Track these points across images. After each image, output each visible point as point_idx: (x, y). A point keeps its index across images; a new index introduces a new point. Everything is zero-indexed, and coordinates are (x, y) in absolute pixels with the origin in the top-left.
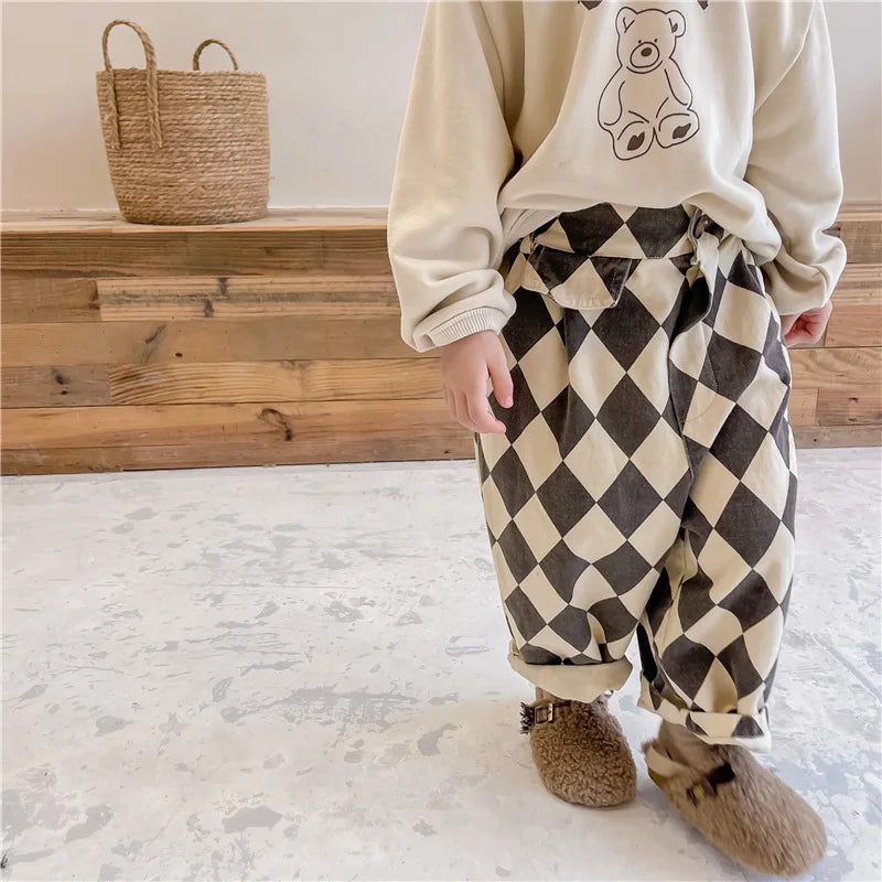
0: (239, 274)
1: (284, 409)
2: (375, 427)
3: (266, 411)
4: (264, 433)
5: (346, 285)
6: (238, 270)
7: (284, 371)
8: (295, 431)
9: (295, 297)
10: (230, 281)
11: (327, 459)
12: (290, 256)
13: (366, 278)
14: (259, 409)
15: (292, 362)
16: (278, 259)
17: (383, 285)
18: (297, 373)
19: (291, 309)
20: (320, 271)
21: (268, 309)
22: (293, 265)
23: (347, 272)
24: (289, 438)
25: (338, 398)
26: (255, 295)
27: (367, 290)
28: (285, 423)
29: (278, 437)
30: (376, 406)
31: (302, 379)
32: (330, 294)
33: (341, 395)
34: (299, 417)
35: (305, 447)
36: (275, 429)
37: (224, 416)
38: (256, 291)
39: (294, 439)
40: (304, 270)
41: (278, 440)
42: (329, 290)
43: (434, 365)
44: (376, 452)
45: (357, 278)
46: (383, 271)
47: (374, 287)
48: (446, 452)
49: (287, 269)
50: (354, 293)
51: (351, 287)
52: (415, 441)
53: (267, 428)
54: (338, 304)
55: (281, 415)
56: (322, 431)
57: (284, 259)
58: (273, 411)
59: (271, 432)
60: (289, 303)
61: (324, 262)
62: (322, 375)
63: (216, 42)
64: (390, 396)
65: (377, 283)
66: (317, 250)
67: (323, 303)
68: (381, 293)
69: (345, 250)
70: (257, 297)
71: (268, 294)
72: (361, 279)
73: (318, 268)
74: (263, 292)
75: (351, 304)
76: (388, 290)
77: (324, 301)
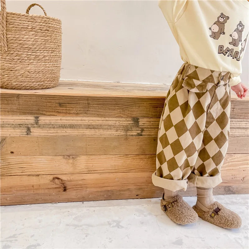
0: (45, 115)
1: (64, 178)
2: (106, 185)
3: (54, 179)
4: (53, 188)
5: (97, 122)
6: (44, 113)
7: (64, 160)
8: (68, 187)
9: (72, 126)
10: (40, 118)
11: (83, 199)
12: (71, 107)
13: (107, 119)
14: (51, 177)
15: (69, 156)
16: (65, 109)
17: (114, 122)
18: (71, 161)
19: (69, 132)
20: (85, 115)
21: (59, 131)
22: (72, 112)
23: (99, 116)
24: (65, 190)
25: (90, 172)
26: (53, 125)
27: (106, 124)
28: (63, 184)
29: (60, 190)
30: (107, 175)
31: (73, 164)
32: (89, 125)
33: (91, 171)
34: (70, 181)
35: (71, 194)
36: (59, 186)
37: (34, 181)
38: (52, 123)
39: (68, 190)
40: (77, 114)
41: (59, 191)
42: (89, 124)
43: (134, 157)
44: (105, 196)
45: (103, 119)
46: (117, 115)
47: (110, 123)
48: (137, 195)
49: (70, 113)
50: (101, 125)
51: (99, 123)
52: (124, 191)
53: (55, 186)
54: (93, 130)
55: (62, 180)
56: (80, 187)
57: (68, 109)
58: (58, 178)
59: (55, 188)
60: (69, 129)
61: (88, 110)
62: (82, 162)
63: (38, 5)
64: (113, 171)
65: (112, 121)
66: (85, 105)
67: (86, 130)
68: (113, 125)
69: (98, 106)
70: (53, 126)
71: (59, 125)
72: (104, 119)
73: (84, 113)
74: (57, 124)
75: (99, 130)
76: (117, 124)
77: (86, 129)
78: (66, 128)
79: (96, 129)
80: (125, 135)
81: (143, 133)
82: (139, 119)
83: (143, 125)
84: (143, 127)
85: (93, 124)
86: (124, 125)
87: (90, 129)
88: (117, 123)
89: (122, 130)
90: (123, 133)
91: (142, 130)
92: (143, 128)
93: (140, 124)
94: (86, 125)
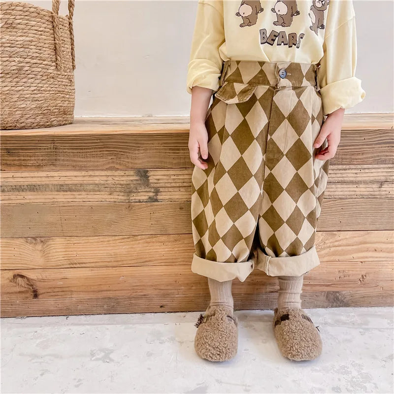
1: (31, 275)
2: (105, 288)
3: (15, 276)
4: (16, 293)
5: (75, 178)
7: (30, 247)
8: (40, 291)
9: (33, 188)
11: (67, 312)
12: (27, 156)
13: (91, 173)
14: (10, 274)
15: (34, 238)
16: (17, 158)
17: (105, 178)
18: (39, 247)
19: (30, 197)
20: (54, 168)
21: (13, 197)
22: (30, 163)
23: (75, 168)
24: (36, 296)
25: (73, 265)
27: (91, 182)
28: (32, 285)
29: (28, 295)
30: (104, 271)
31: (43, 251)
32: (62, 185)
33: (76, 264)
34: (43, 280)
35: (49, 302)
36: (24, 289)
39: (40, 297)
40: (39, 167)
41: (27, 298)
42: (61, 183)
43: (148, 240)
44: (105, 307)
45: (84, 173)
46: (108, 166)
47: (97, 180)
48: (161, 307)
49: (26, 166)
50: (81, 185)
51: (78, 180)
52: (136, 298)
53: (18, 289)
54: (69, 193)
55: (28, 279)
56: (62, 291)
57: (23, 158)
58: (22, 276)
59: (20, 292)
60: (29, 193)
61: (56, 160)
62: (58, 248)
64: (115, 264)
65: (99, 177)
66: (49, 150)
67: (57, 193)
68: (104, 184)
69: (73, 151)
70: (3, 188)
71: (12, 186)
72: (86, 174)
73: (50, 165)
74: (7, 184)
75: (80, 193)
76: (109, 182)
77: (58, 191)
78: (23, 191)
79: (74, 191)
80: (127, 201)
81: (159, 197)
82: (148, 171)
83: (156, 181)
84: (158, 185)
85: (66, 182)
86: (122, 182)
87: (64, 191)
88: (110, 181)
89: (121, 192)
90: (123, 198)
91: (157, 192)
92: (159, 187)
93: (151, 181)
94: (57, 185)
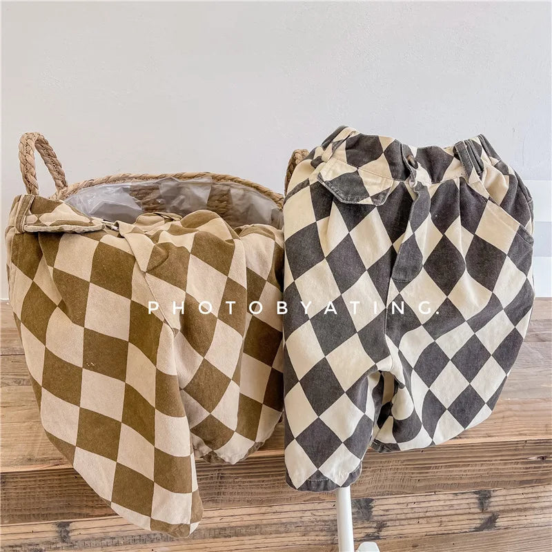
0: (88, 516)
5: (248, 518)
6: (85, 511)
10: (72, 526)
13: (276, 508)
17: (299, 514)
26: (113, 538)
32: (224, 529)
38: (112, 535)
42: (221, 526)
45: (264, 509)
47: (286, 517)
50: (257, 526)
51: (252, 520)
54: (233, 538)
60: (162, 544)
61: (219, 494)
66: (208, 481)
67: (212, 540)
68: (296, 523)
69: (251, 480)
70: (115, 541)
71: (132, 536)
72: (269, 509)
73: (208, 501)
74: (126, 534)
75: (250, 538)
76: (304, 519)
77: (214, 537)
78: (152, 542)
79: (243, 535)
80: (329, 542)
81: (382, 534)
82: (373, 500)
83: (382, 513)
84: (385, 518)
85: (233, 524)
86: (327, 518)
87: (225, 537)
88: (308, 517)
89: (322, 531)
90: (323, 538)
91: (381, 526)
92: (384, 521)
93: (373, 514)
94: (215, 529)
